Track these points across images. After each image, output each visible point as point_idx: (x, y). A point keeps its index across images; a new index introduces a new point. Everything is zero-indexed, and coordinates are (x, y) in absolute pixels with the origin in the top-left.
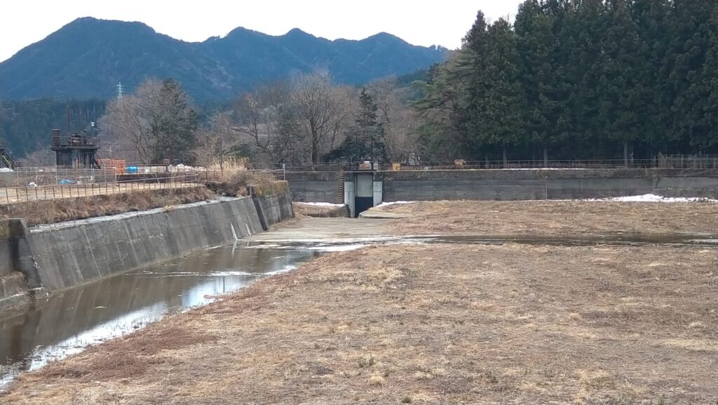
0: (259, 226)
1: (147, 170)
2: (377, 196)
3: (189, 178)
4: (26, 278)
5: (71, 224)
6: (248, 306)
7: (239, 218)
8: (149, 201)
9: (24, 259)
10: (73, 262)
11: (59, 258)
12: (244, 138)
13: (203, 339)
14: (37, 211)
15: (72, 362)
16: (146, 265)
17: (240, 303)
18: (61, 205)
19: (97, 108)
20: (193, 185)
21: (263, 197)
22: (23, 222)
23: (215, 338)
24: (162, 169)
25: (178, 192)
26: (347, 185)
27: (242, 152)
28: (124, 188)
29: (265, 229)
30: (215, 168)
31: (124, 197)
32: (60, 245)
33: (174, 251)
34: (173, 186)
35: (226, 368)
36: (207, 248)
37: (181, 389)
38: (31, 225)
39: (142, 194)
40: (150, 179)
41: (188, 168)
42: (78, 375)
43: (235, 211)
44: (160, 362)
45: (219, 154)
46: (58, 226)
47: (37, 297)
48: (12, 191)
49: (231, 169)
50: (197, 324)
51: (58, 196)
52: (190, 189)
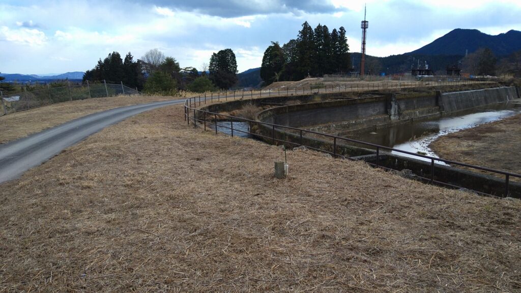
0: (517, 96)
1: (477, 77)
3: (492, 80)
4: (440, 108)
5: (454, 93)
6: (515, 122)
7: (510, 93)
8: (479, 87)
9: (440, 103)
10: (454, 104)
11: (450, 103)
12: (512, 68)
13: (501, 131)
14: (443, 88)
15: (457, 134)
16: (477, 107)
17: (512, 121)
18: (451, 87)
19: (461, 57)
20: (494, 82)
21: (519, 87)
22: (440, 91)
23: (505, 131)
24: (482, 77)
25: (489, 84)
27: (511, 72)
28: (471, 82)
29: (519, 97)
30: (502, 77)
31: (471, 85)
32: (451, 99)
33: (487, 103)
34: (487, 82)
35: (510, 141)
36: (498, 102)
37: (494, 146)
38: (442, 92)
39: (477, 84)
40: (477, 80)
41: (491, 77)
42: (459, 138)
43: (509, 91)
44: (486, 137)
45: (505, 73)
46: (451, 93)
47: (443, 114)
48: (433, 83)
49: (508, 77)
50: (498, 126)
51: (450, 84)
52: (493, 84)
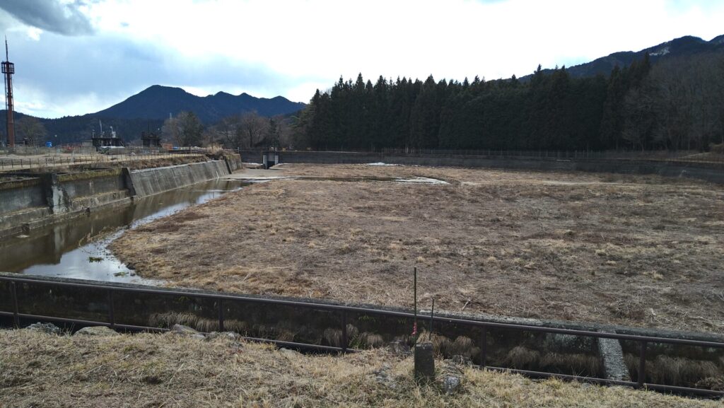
0: (227, 172)
1: (181, 149)
2: (276, 161)
3: (199, 152)
4: (130, 192)
5: (149, 170)
6: (222, 204)
7: (220, 169)
8: (182, 160)
9: (129, 184)
10: (149, 185)
11: (143, 183)
12: (221, 137)
13: (203, 217)
14: (134, 165)
15: (148, 226)
16: (180, 187)
17: (219, 202)
18: (144, 162)
19: (160, 123)
20: (201, 155)
21: (230, 160)
22: (128, 168)
23: (208, 216)
24: (188, 148)
25: (194, 158)
26: (264, 157)
27: (221, 142)
28: (171, 156)
29: (230, 173)
30: (210, 148)
31: (171, 159)
32: (144, 178)
33: (192, 181)
34: (192, 155)
35: (212, 228)
36: (207, 180)
37: (193, 237)
38: (131, 169)
39: (180, 158)
40: (183, 152)
41: (199, 148)
42: (150, 231)
43: (218, 166)
44: (185, 226)
45: (212, 143)
46: (144, 170)
47: (135, 199)
48: (123, 156)
49: (216, 149)
50: (201, 211)
51: (144, 158)
52: (199, 157)
